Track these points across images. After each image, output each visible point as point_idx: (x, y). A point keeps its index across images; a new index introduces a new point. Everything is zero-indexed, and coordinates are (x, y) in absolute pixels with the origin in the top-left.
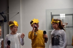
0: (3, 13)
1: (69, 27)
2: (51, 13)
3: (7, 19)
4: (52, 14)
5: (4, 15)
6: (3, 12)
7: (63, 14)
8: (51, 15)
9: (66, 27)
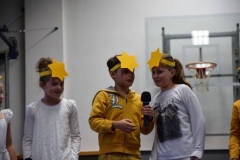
0: (5, 29)
1: (219, 76)
2: (163, 29)
3: (18, 49)
4: (166, 33)
5: (8, 35)
6: (5, 26)
7: (201, 33)
8: (163, 34)
9: (212, 76)
